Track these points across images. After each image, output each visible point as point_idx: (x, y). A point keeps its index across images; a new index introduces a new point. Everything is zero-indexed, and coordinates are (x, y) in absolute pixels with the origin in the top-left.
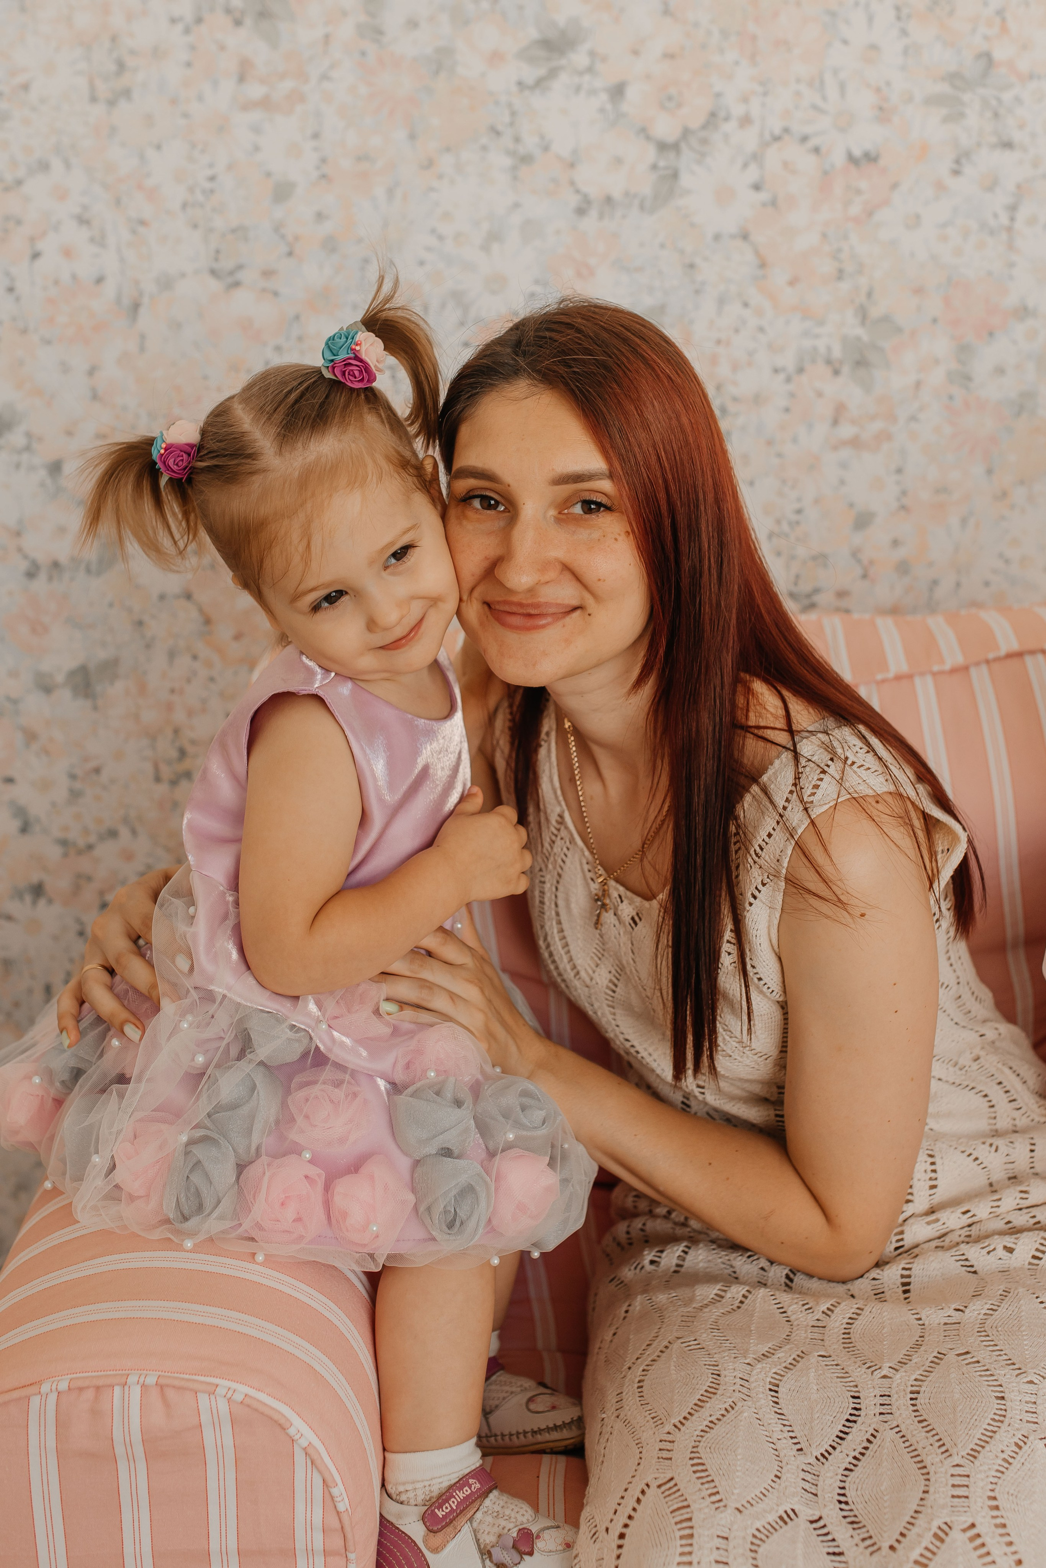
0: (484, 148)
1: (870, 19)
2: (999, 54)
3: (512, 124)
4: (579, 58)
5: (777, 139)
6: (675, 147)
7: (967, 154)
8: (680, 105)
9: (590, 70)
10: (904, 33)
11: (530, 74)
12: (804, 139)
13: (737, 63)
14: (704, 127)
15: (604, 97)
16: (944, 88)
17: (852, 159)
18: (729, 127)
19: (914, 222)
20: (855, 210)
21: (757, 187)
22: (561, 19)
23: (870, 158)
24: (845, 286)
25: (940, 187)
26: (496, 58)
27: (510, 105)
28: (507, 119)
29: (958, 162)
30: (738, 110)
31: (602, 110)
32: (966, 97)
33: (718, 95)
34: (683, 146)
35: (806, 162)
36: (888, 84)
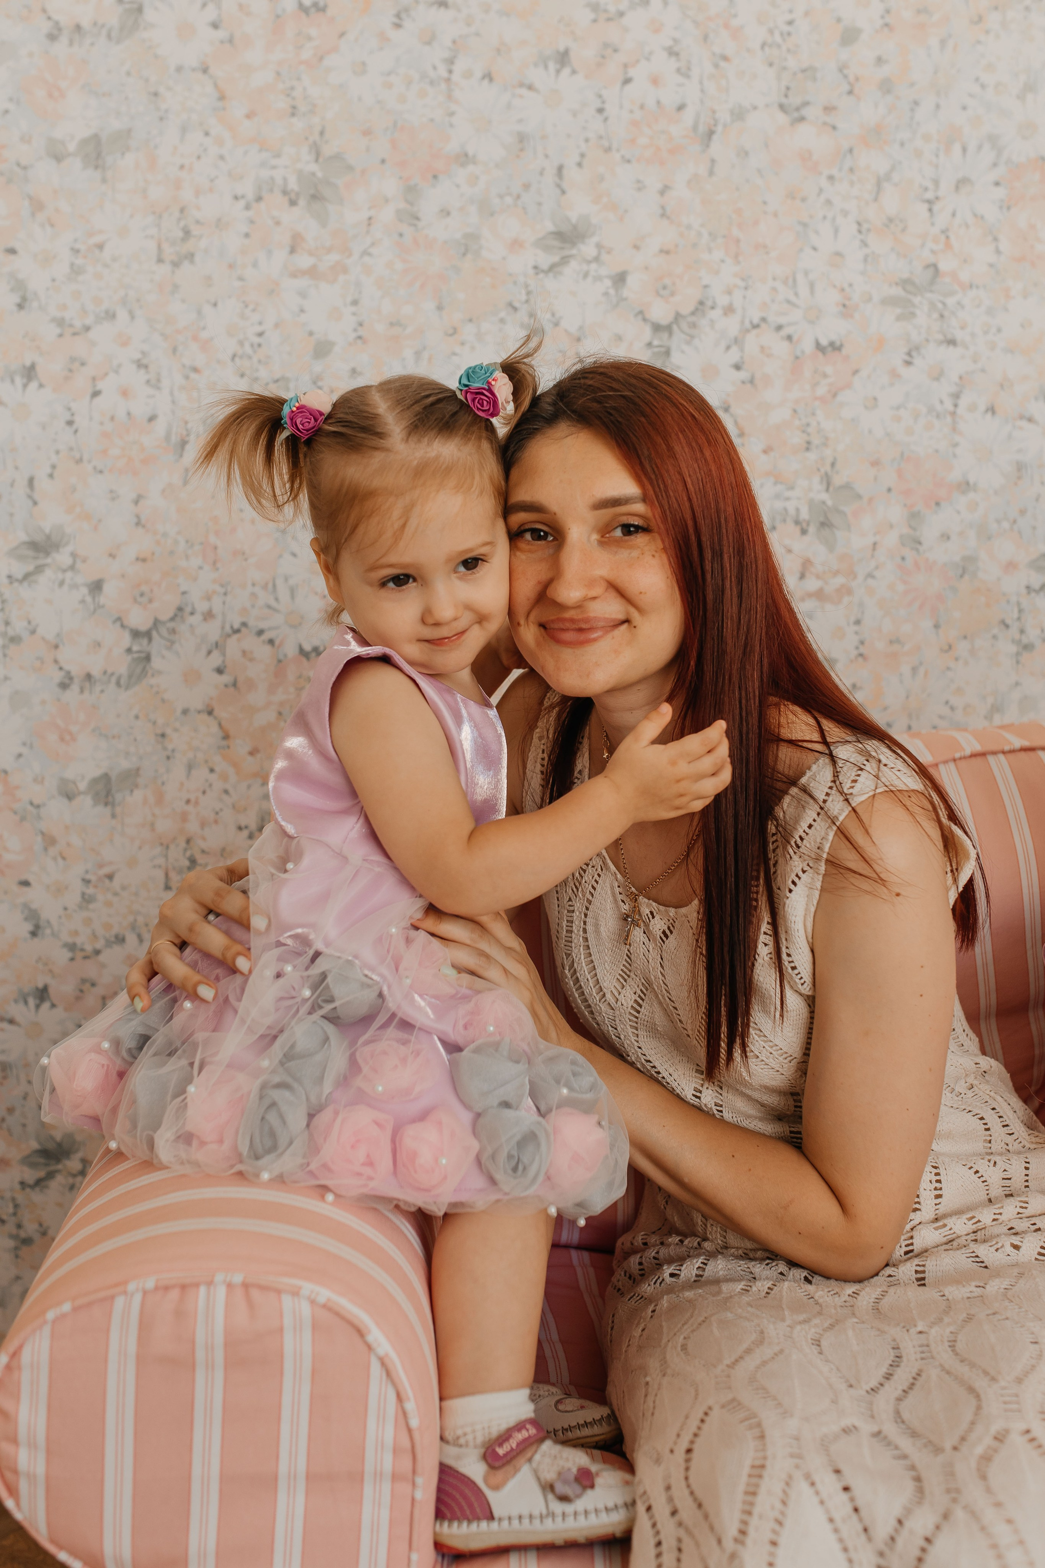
0: (502, 321)
1: (836, 231)
2: (943, 266)
3: (528, 301)
4: (588, 249)
5: (756, 326)
6: (668, 329)
7: (917, 348)
8: (672, 294)
9: (597, 259)
10: (865, 244)
11: (545, 260)
12: (779, 328)
13: (723, 261)
14: (694, 313)
15: (608, 283)
16: (897, 291)
17: (819, 346)
18: (716, 314)
19: (873, 403)
20: (821, 391)
21: (738, 367)
22: (574, 217)
23: (835, 347)
24: (812, 456)
25: (894, 375)
26: (516, 245)
27: (527, 286)
28: (524, 297)
29: (909, 354)
30: (723, 300)
31: (606, 294)
32: (917, 300)
33: (706, 287)
34: (675, 328)
35: (781, 348)
36: (851, 285)
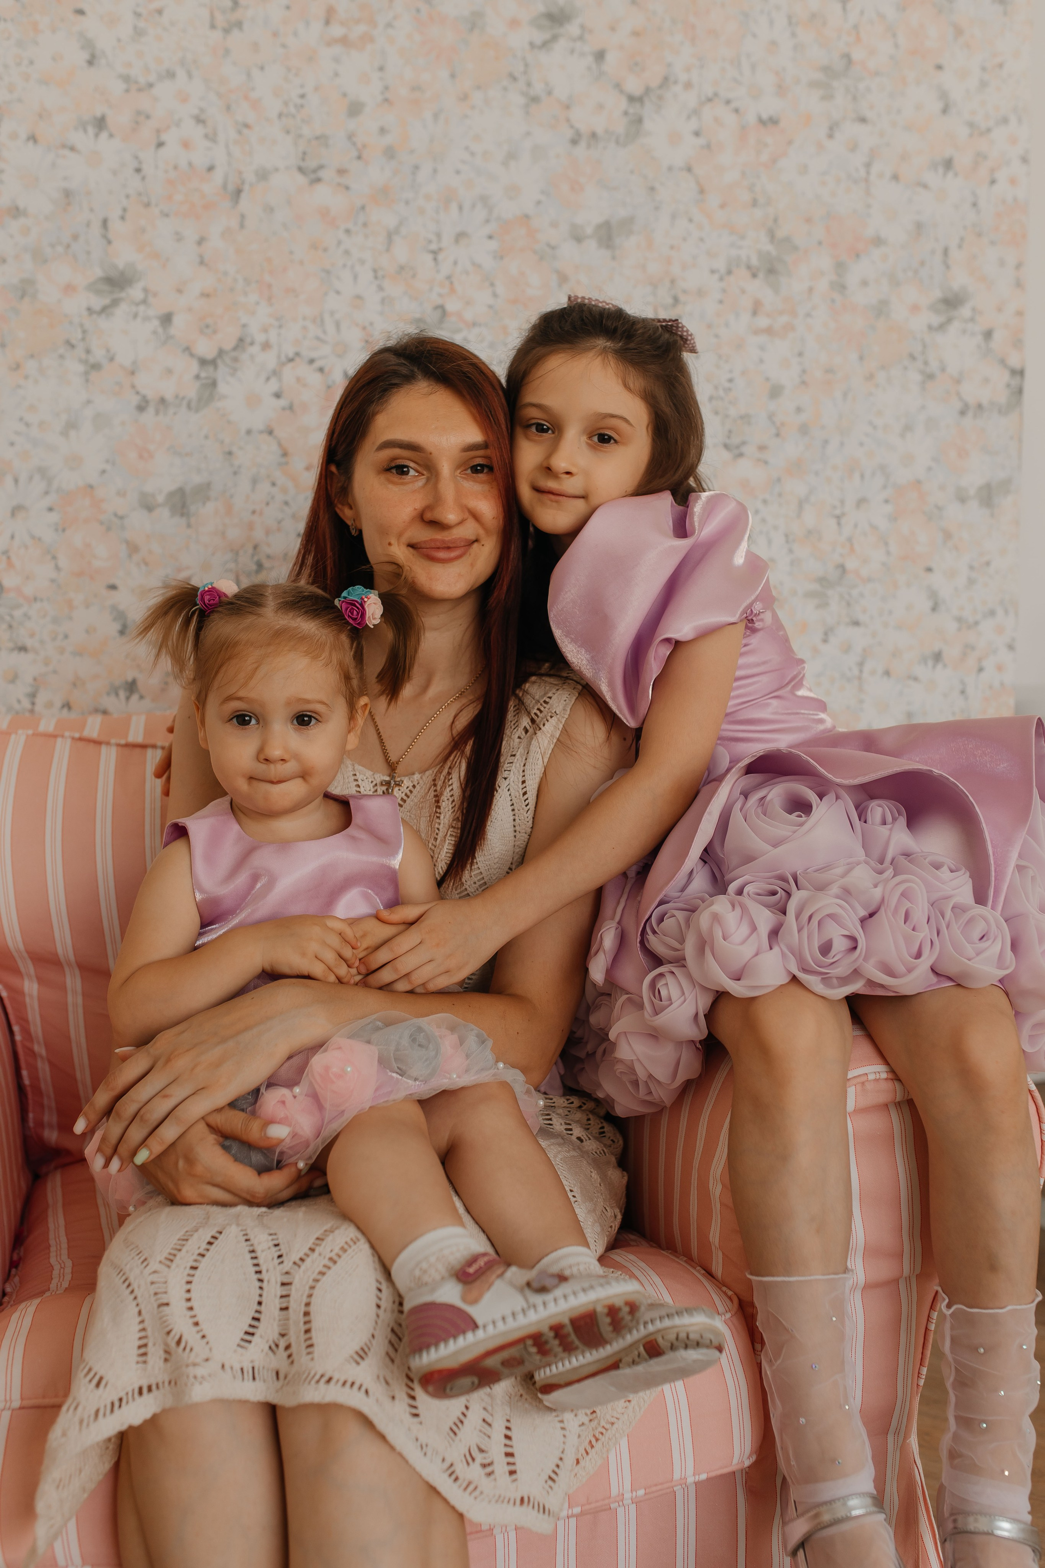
0: (59, 357)
1: (355, 277)
3: (83, 339)
4: (136, 292)
5: (291, 360)
6: (213, 363)
8: (215, 332)
10: (381, 288)
11: (97, 302)
12: (312, 361)
13: (257, 303)
14: (235, 349)
15: (156, 323)
18: (255, 350)
21: (277, 396)
22: (121, 264)
26: (69, 289)
27: (82, 325)
28: (80, 335)
30: (260, 338)
31: (155, 332)
33: (244, 326)
34: (219, 362)
35: (315, 379)
36: (374, 324)
